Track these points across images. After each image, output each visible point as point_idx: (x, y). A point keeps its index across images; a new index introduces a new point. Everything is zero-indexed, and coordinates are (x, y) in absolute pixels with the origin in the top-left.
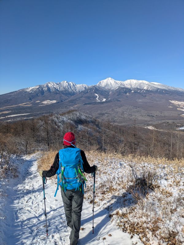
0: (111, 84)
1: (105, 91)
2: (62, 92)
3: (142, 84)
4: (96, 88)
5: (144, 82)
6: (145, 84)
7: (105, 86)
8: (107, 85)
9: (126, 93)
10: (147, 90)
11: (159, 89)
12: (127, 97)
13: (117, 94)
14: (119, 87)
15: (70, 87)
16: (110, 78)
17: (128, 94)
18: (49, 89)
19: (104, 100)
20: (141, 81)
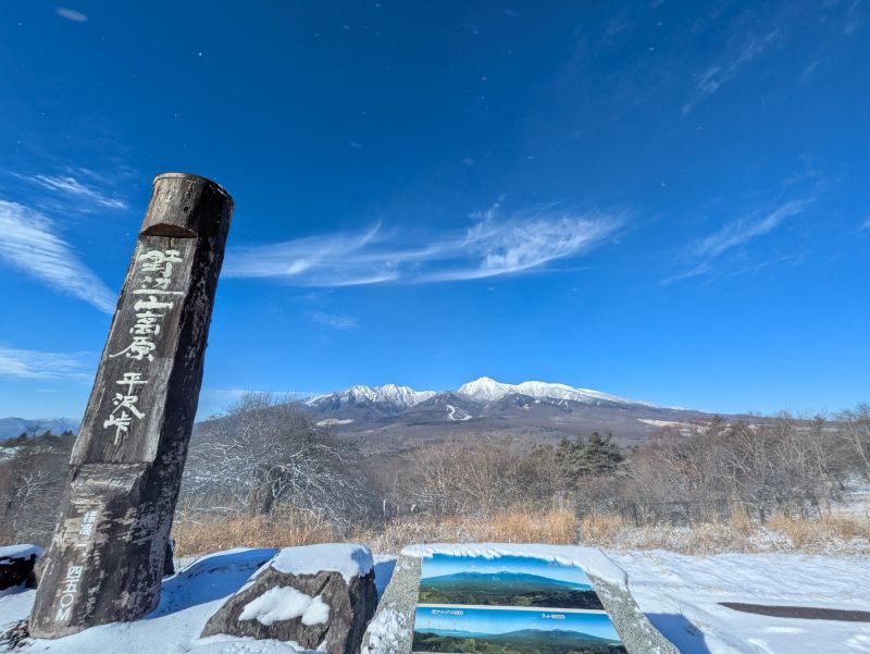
0: (487, 389)
1: (475, 403)
2: (378, 405)
3: (557, 391)
4: (452, 395)
5: (561, 386)
6: (564, 391)
7: (475, 394)
8: (479, 391)
9: (522, 405)
10: (571, 401)
11: (597, 400)
12: (524, 411)
13: (500, 407)
14: (506, 395)
15: (401, 397)
16: (486, 379)
17: (526, 407)
18: (352, 398)
19: (468, 417)
20: (553, 385)
